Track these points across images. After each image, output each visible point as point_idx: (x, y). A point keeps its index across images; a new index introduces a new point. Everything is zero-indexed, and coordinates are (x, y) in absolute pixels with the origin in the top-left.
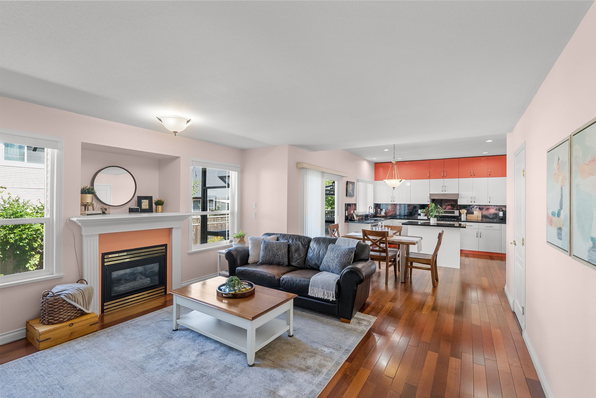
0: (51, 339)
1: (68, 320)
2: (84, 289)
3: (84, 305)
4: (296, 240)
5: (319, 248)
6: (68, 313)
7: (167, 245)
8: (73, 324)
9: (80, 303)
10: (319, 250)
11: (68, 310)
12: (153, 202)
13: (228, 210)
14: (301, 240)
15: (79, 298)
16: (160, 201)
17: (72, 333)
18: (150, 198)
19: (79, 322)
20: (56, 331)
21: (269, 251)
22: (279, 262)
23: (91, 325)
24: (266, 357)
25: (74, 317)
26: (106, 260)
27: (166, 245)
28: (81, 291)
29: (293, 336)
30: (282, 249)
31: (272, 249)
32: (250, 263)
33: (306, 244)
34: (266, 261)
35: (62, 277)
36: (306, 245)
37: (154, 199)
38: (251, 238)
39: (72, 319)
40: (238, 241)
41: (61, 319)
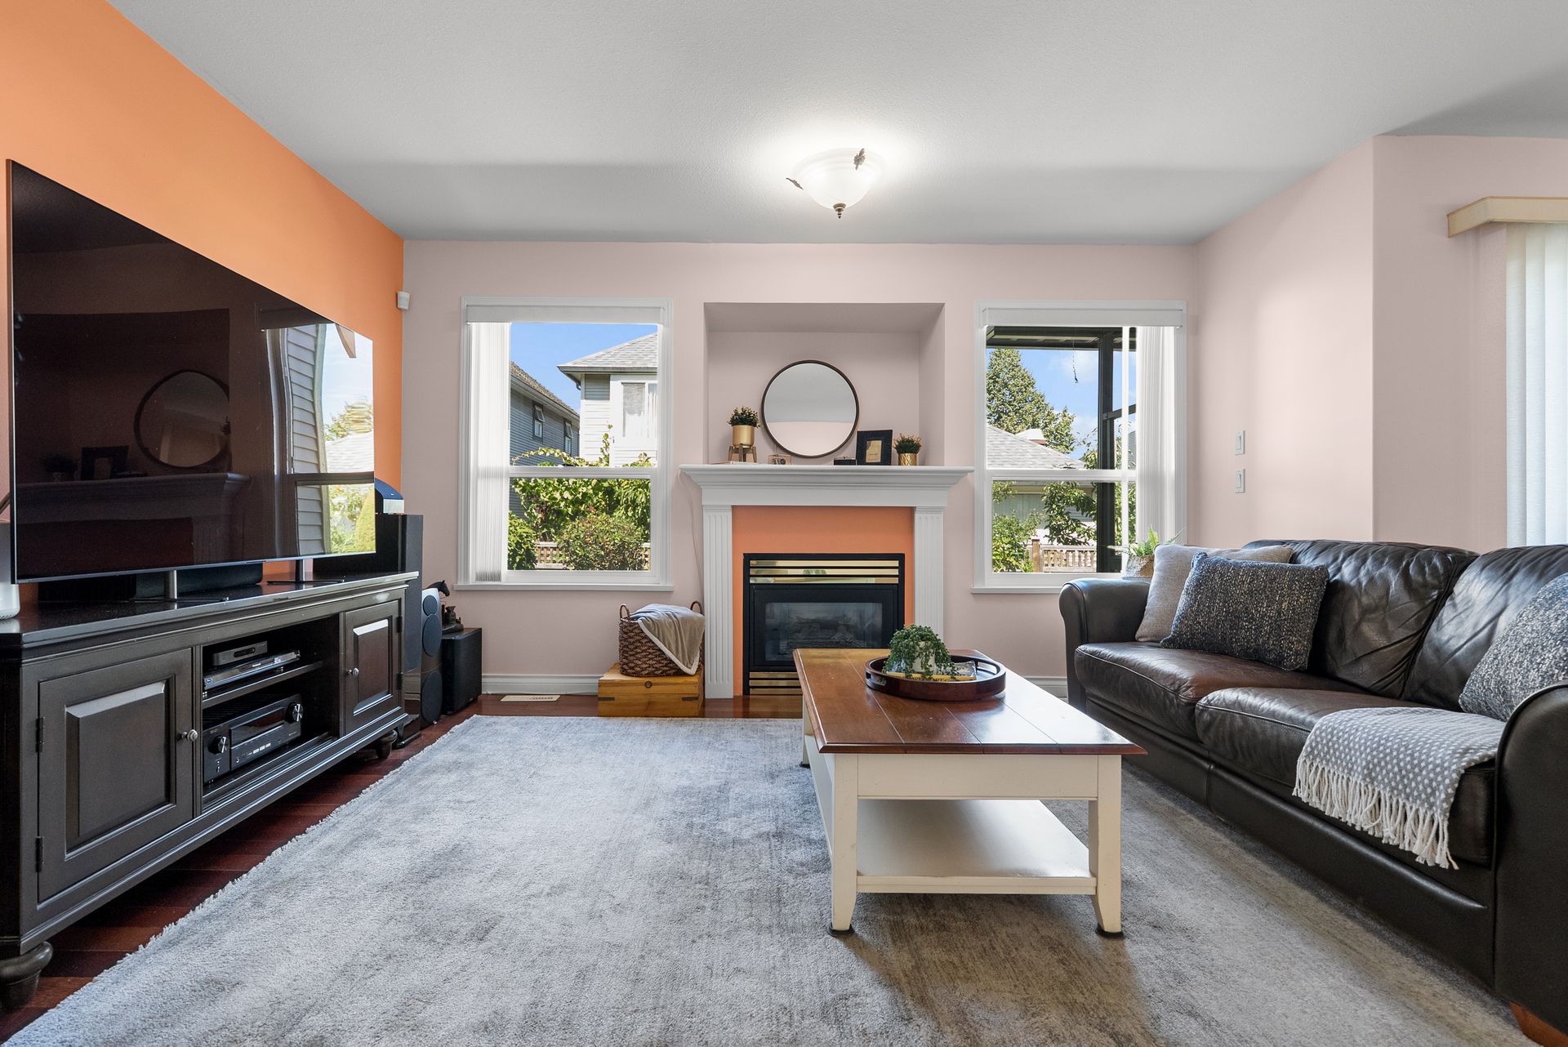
0: (615, 702)
1: (647, 674)
2: (682, 619)
3: (683, 656)
4: (1379, 562)
5: (1500, 600)
6: (650, 659)
7: (903, 555)
8: (651, 684)
9: (669, 644)
10: (1497, 609)
11: (650, 653)
12: (894, 444)
13: (1132, 466)
14: (1408, 564)
15: (667, 633)
16: (910, 441)
17: (649, 703)
18: (885, 436)
19: (666, 687)
20: (624, 688)
21: (1212, 598)
22: (1256, 651)
23: (684, 699)
24: (919, 939)
25: (662, 673)
26: (752, 572)
27: (900, 557)
28: (674, 619)
29: (1119, 936)
30: (1282, 596)
31: (1225, 593)
32: (1142, 640)
33: (1436, 582)
34: (1193, 635)
35: (670, 592)
36: (1434, 588)
37: (896, 438)
38: (1162, 550)
39: (657, 676)
40: (1139, 568)
41: (638, 669)
